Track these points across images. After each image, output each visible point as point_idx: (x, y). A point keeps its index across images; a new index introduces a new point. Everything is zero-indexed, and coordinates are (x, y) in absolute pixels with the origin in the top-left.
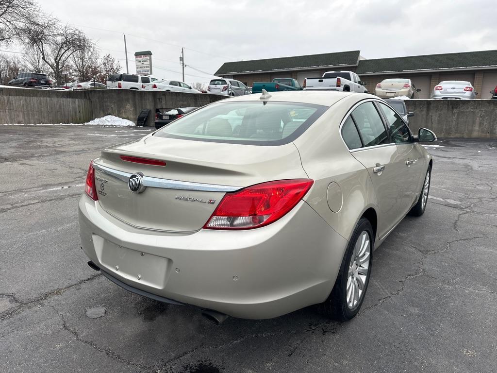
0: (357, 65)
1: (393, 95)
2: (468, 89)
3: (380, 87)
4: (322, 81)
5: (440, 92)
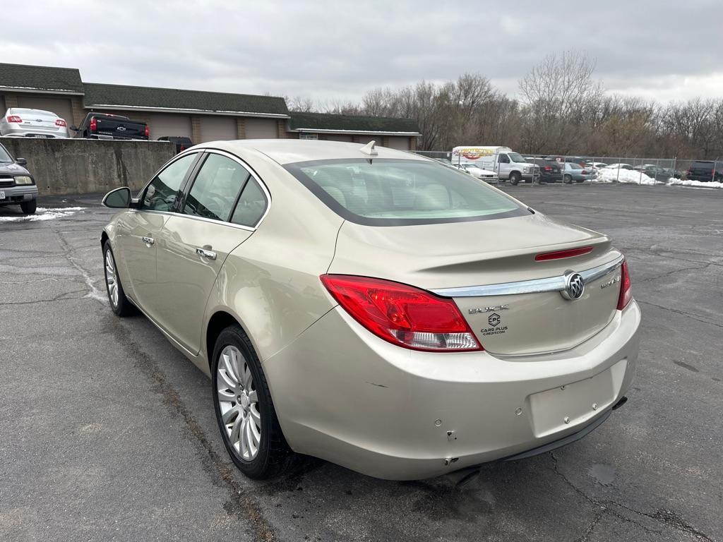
2: (60, 123)
5: (20, 125)
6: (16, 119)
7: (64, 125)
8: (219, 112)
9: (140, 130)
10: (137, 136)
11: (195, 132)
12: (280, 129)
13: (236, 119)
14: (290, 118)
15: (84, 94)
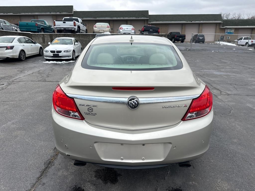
0: (73, 13)
1: (103, 31)
2: (133, 29)
3: (96, 27)
4: (65, 23)
5: (122, 30)
6: (121, 28)
7: (134, 30)
8: (193, 22)
9: (157, 30)
10: (156, 33)
11: (183, 30)
12: (217, 27)
13: (199, 24)
14: (222, 22)
15: (149, 19)
